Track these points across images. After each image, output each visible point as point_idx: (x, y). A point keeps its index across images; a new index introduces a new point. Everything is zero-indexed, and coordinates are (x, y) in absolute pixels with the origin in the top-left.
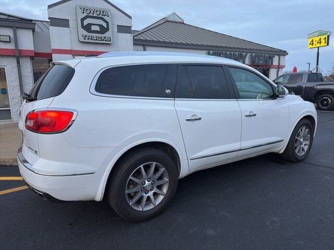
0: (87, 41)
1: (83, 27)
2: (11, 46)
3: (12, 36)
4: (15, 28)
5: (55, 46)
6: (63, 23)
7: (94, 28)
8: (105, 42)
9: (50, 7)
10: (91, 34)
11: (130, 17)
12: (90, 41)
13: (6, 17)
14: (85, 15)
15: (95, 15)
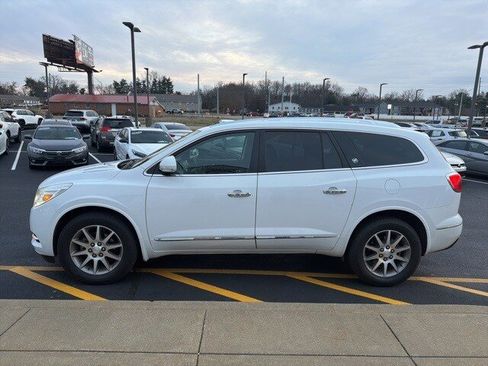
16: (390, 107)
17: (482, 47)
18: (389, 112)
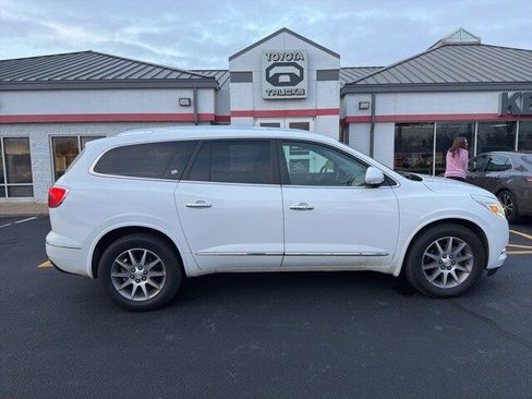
0: (272, 97)
1: (268, 79)
2: (190, 111)
3: (192, 98)
4: (196, 89)
5: (234, 107)
6: (244, 77)
7: (282, 79)
8: (295, 97)
9: (231, 59)
10: (278, 88)
11: (338, 56)
12: (276, 97)
13: (187, 77)
14: (272, 62)
15: (285, 61)
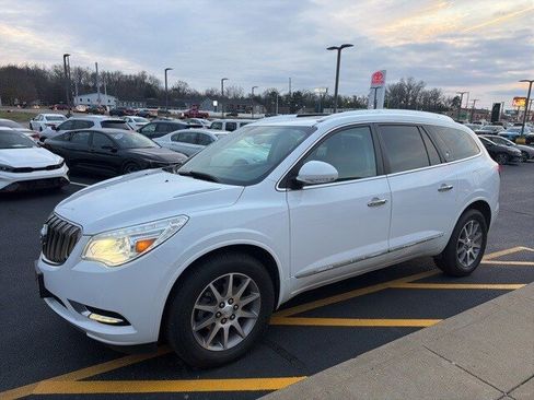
16: (215, 103)
17: (340, 49)
18: (215, 109)
